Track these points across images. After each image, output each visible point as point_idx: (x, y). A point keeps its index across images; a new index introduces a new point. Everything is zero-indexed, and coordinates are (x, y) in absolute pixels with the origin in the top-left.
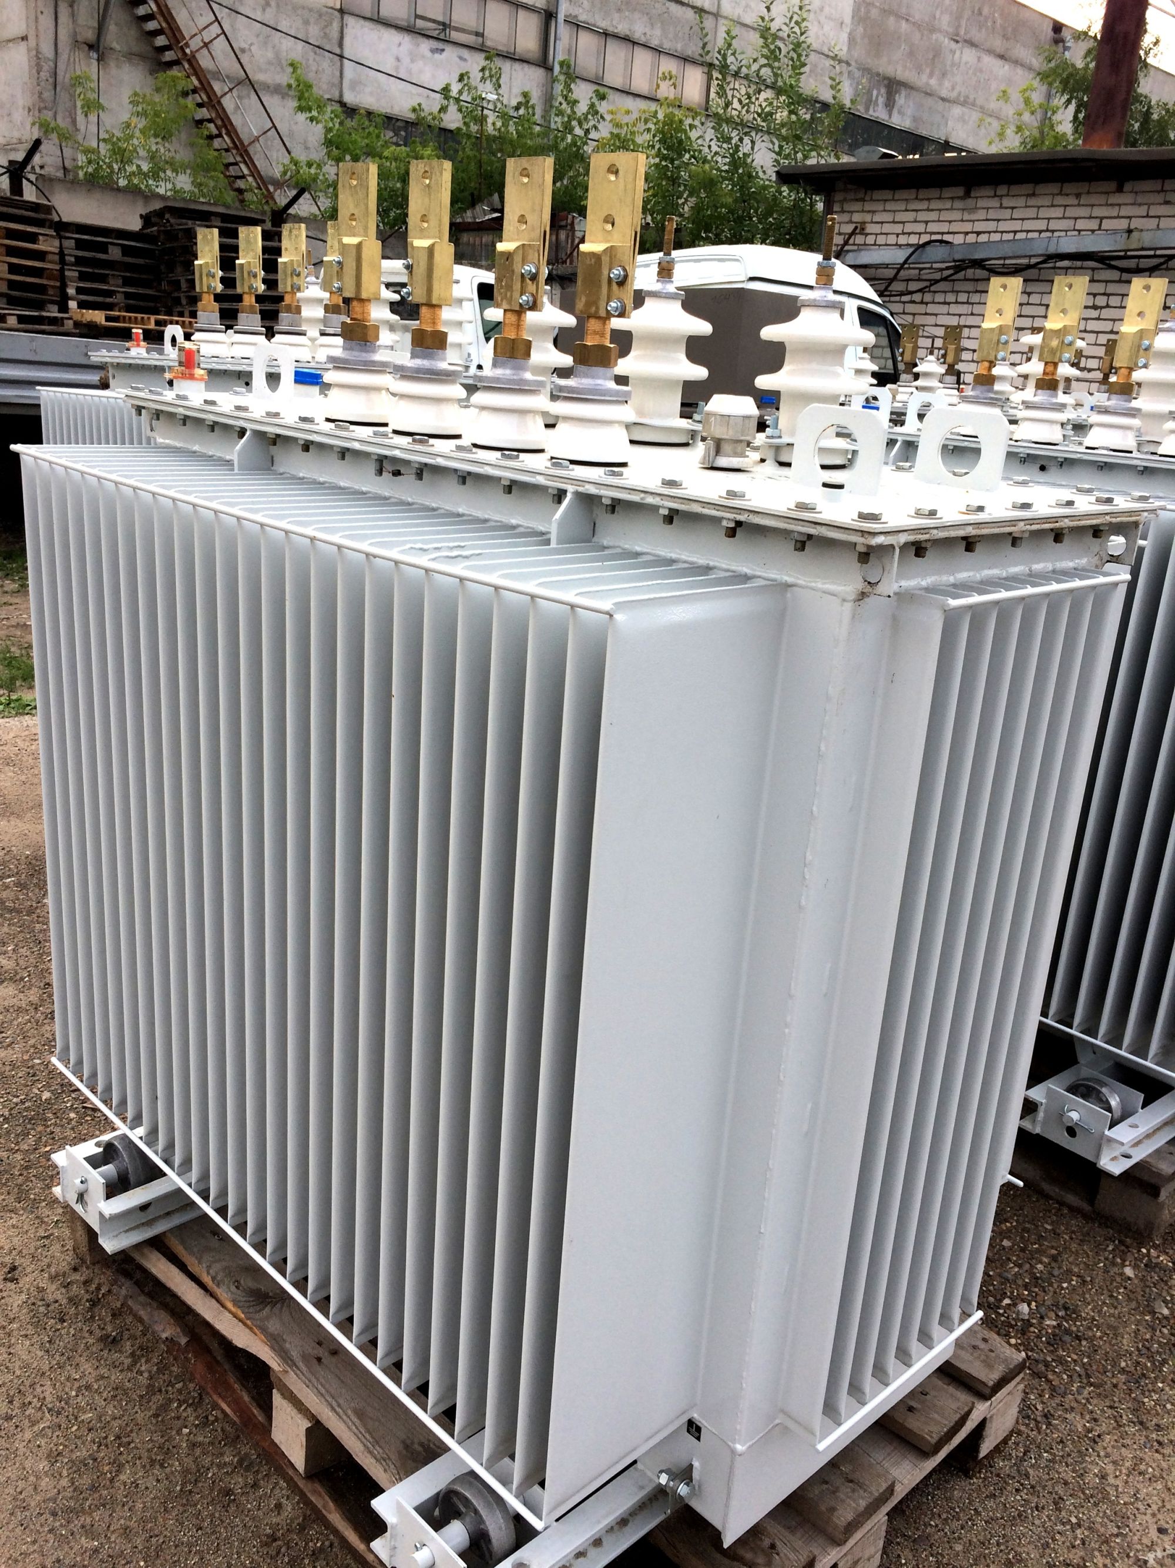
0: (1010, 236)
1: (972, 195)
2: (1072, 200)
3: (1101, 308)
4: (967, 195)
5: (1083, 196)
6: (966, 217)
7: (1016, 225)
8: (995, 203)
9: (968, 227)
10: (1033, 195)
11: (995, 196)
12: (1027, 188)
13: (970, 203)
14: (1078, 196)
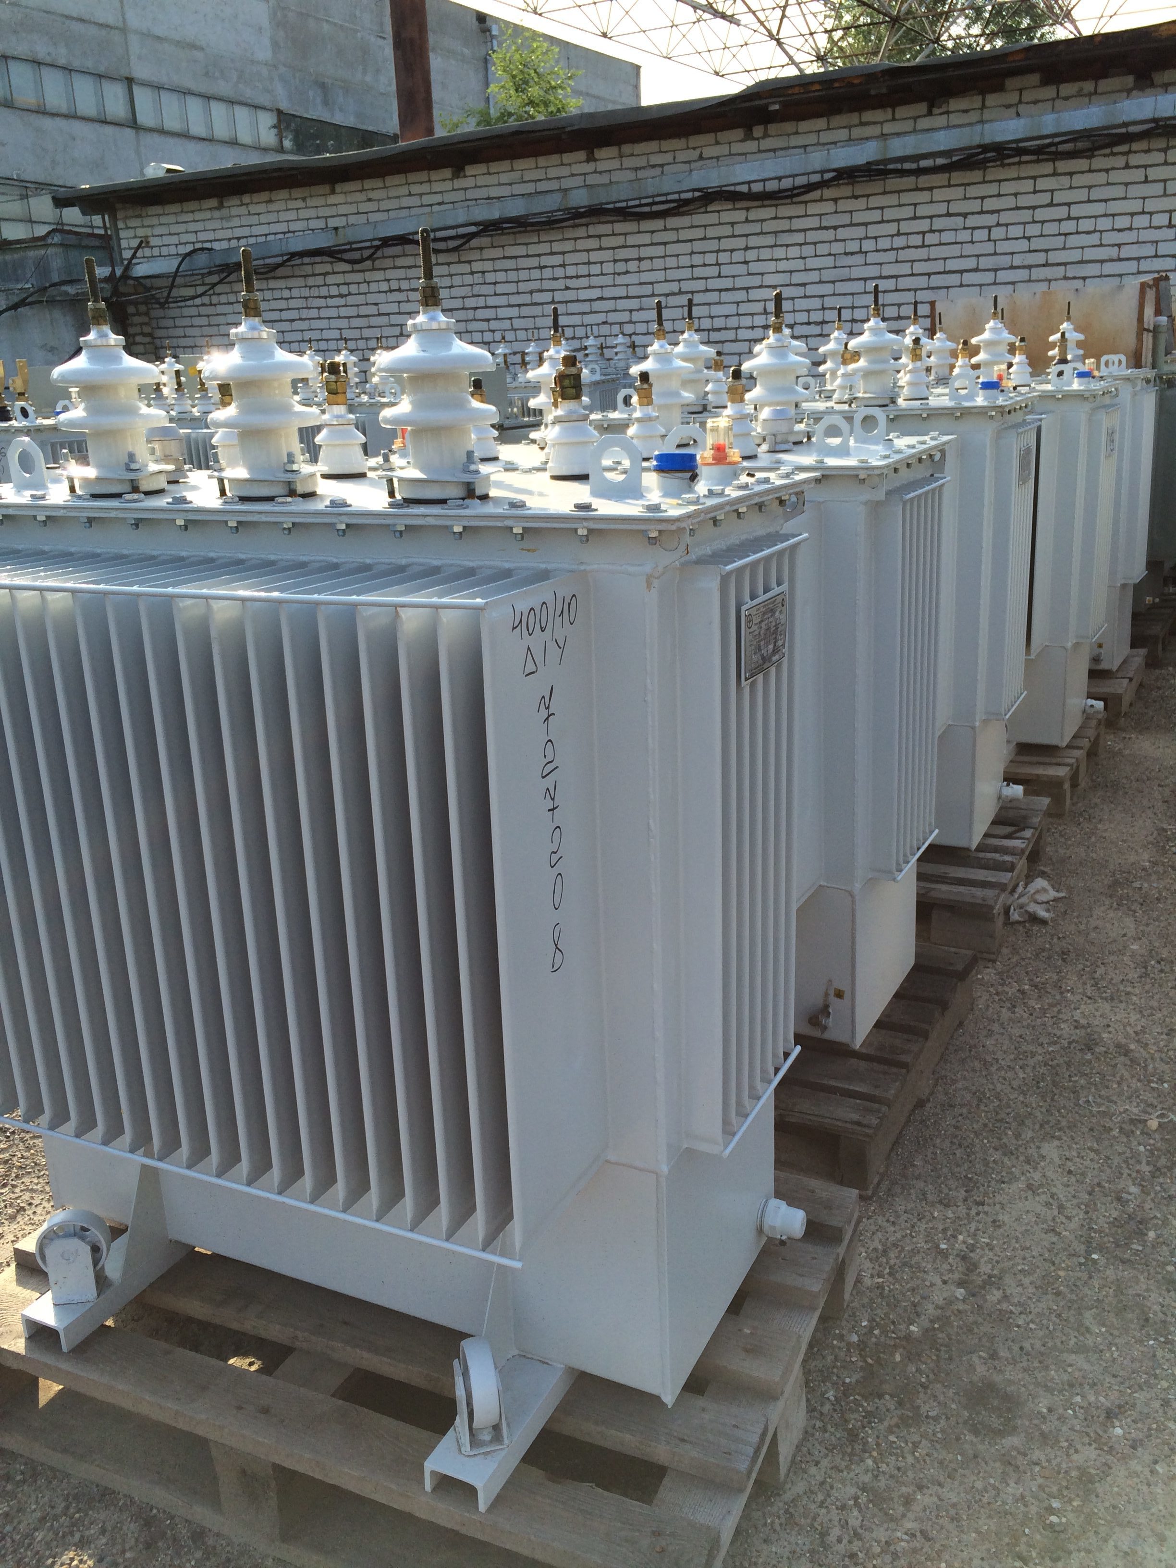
0: (263, 239)
1: (225, 204)
2: (300, 204)
3: (346, 296)
4: (221, 206)
5: (308, 200)
6: (226, 225)
7: (265, 229)
8: (243, 210)
9: (228, 234)
10: (270, 201)
11: (242, 205)
12: (265, 196)
13: (224, 212)
14: (304, 199)
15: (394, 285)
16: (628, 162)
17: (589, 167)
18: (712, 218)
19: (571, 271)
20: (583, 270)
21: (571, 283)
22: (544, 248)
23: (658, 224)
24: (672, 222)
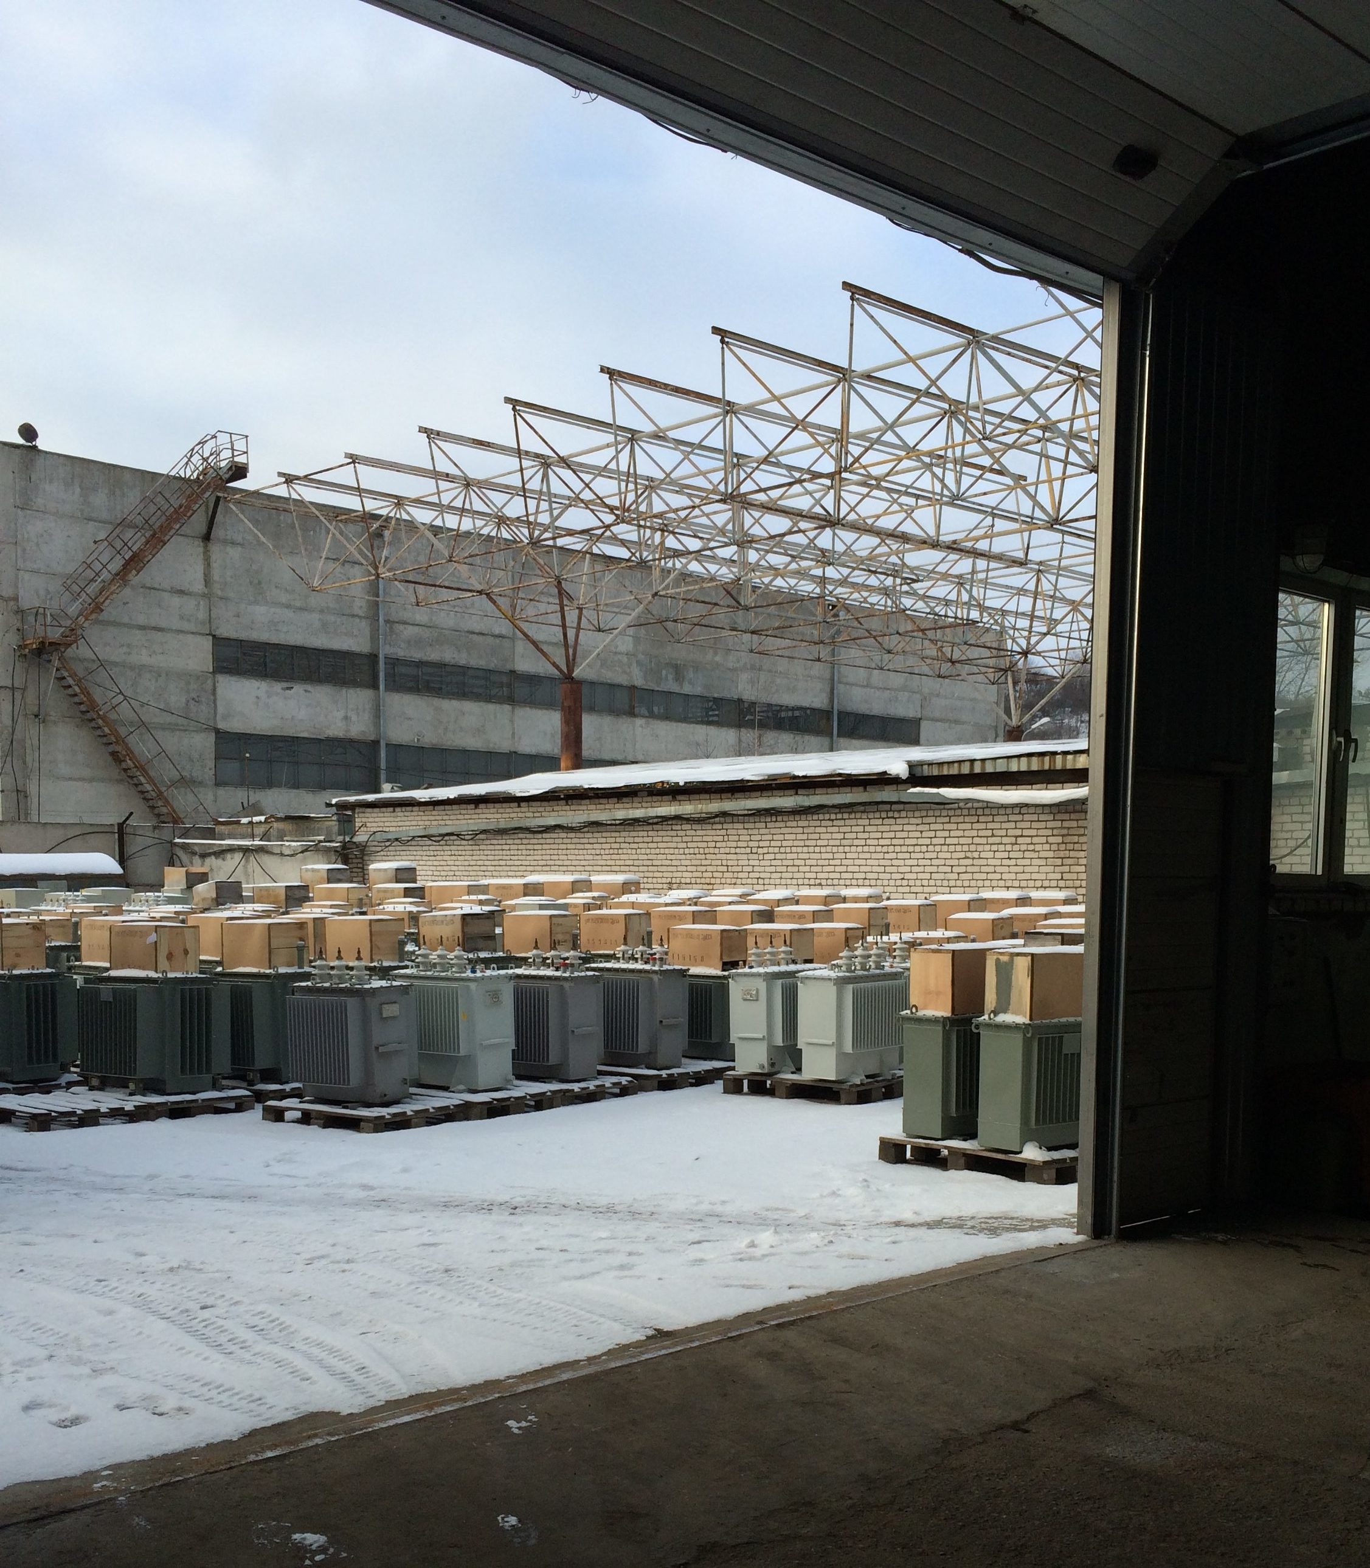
15: (453, 853)
16: (531, 809)
17: (518, 810)
18: (556, 835)
19: (512, 852)
20: (516, 852)
21: (512, 857)
22: (504, 842)
23: (540, 836)
24: (545, 835)
